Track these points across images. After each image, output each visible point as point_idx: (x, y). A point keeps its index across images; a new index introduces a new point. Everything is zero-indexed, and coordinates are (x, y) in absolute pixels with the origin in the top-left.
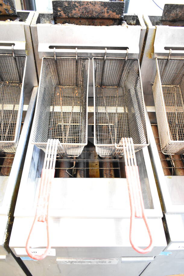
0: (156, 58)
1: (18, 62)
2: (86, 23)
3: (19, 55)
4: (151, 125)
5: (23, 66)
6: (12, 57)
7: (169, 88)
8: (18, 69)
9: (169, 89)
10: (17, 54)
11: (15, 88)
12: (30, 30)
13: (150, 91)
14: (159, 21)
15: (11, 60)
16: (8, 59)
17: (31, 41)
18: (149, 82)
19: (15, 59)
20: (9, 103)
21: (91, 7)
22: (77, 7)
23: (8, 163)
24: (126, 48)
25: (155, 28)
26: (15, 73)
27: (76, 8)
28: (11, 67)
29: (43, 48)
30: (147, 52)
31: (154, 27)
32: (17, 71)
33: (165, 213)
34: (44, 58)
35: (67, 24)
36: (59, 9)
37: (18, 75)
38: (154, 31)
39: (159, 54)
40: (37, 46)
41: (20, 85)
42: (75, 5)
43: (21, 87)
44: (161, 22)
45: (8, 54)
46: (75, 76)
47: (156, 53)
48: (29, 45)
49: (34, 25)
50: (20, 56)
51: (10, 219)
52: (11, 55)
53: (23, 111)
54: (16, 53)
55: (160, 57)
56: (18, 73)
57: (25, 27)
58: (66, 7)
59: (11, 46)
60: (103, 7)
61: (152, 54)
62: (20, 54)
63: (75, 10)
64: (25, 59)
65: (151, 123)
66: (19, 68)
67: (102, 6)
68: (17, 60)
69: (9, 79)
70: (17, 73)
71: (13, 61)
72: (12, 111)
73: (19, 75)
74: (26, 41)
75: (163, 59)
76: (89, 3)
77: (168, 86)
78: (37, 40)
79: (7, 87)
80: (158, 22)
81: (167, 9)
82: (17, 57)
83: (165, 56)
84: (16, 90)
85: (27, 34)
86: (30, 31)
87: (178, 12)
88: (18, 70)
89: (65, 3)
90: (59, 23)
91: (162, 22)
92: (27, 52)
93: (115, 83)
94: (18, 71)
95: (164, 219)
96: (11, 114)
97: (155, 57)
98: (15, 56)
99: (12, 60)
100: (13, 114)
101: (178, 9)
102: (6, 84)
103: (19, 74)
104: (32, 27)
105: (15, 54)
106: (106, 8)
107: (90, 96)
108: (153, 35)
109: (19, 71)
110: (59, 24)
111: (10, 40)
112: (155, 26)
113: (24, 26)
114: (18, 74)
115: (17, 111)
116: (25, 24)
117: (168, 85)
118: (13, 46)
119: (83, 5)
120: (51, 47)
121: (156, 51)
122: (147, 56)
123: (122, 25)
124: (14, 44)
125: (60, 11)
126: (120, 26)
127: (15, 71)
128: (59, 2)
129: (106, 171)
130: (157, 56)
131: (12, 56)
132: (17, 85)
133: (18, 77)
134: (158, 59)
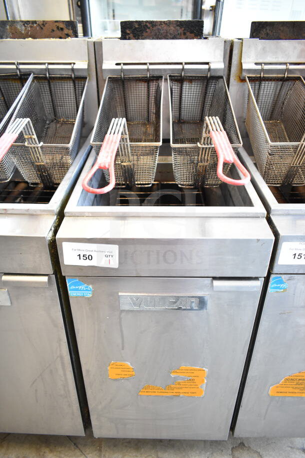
0: (245, 76)
1: (77, 86)
3: (79, 76)
10: (77, 75)
12: (94, 45)
15: (70, 83)
19: (74, 82)
21: (165, 28)
22: (149, 28)
24: (207, 63)
25: (242, 41)
26: (73, 104)
27: (148, 30)
28: (69, 95)
29: (108, 64)
30: (235, 74)
34: (109, 78)
36: (128, 31)
38: (241, 44)
39: (249, 71)
42: (146, 26)
45: (66, 75)
46: (146, 108)
47: (244, 69)
48: (91, 66)
50: (80, 78)
52: (69, 76)
55: (250, 74)
57: (89, 43)
58: (136, 28)
60: (178, 28)
62: (81, 75)
63: (147, 32)
67: (177, 26)
69: (65, 114)
74: (89, 62)
75: (255, 77)
76: (162, 23)
78: (101, 59)
81: (254, 28)
83: (256, 73)
85: (90, 53)
86: (94, 48)
87: (268, 31)
89: (135, 24)
93: (196, 118)
98: (75, 77)
101: (268, 28)
104: (97, 42)
105: (74, 75)
106: (183, 29)
107: (166, 138)
113: (87, 41)
118: (72, 65)
119: (156, 26)
120: (118, 64)
121: (245, 66)
122: (235, 80)
124: (74, 64)
125: (129, 34)
128: (128, 23)
130: (246, 74)
131: (71, 77)
134: (248, 77)
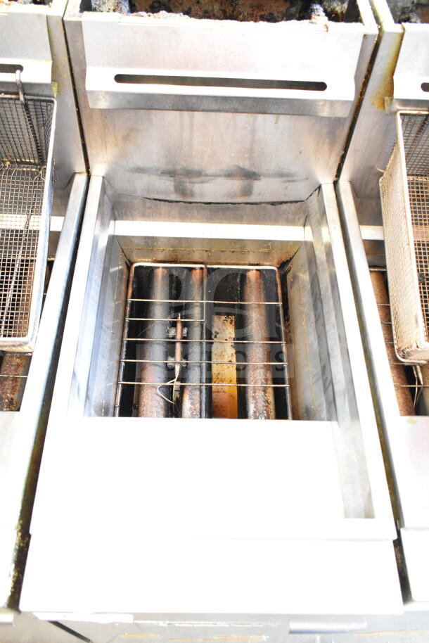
0: (396, 113)
1: (34, 113)
2: (215, 7)
3: (36, 98)
4: (371, 272)
5: (47, 125)
6: (17, 102)
7: (421, 184)
8: (33, 131)
9: (422, 188)
10: (30, 95)
11: (27, 179)
12: (64, 29)
13: (373, 189)
14: (409, 5)
15: (16, 108)
16: (7, 105)
17: (67, 59)
18: (372, 168)
19: (26, 106)
20: (15, 211)
23: (13, 368)
25: (401, 31)
26: (27, 140)
28: (17, 127)
30: (374, 94)
31: (397, 28)
32: (32, 136)
33: (401, 527)
35: (163, 13)
37: (34, 146)
38: (399, 38)
39: (406, 102)
40: (84, 72)
41: (40, 169)
43: (44, 176)
44: (414, 8)
45: (6, 93)
48: (60, 67)
49: (74, 16)
50: (38, 100)
51: (21, 536)
52: (13, 96)
53: (50, 232)
54: (28, 92)
55: (408, 108)
56: (36, 140)
57: (51, 21)
59: (14, 72)
61: (386, 98)
62: (38, 95)
64: (52, 109)
65: (370, 267)
66: (36, 128)
68: (30, 110)
69: (12, 155)
70: (33, 140)
71: (21, 110)
72: (22, 231)
73: (37, 146)
74: (53, 59)
75: (416, 115)
77: (420, 179)
78: (82, 57)
79: (7, 176)
80: (408, 8)
82: (29, 103)
83: (421, 107)
84: (31, 183)
85: (55, 40)
86: (63, 32)
88: (34, 133)
90: (141, 11)
91: (417, 8)
92: (55, 89)
94: (35, 137)
95: (398, 544)
96: (19, 248)
97: (395, 109)
98: (25, 99)
99: (18, 109)
100: (24, 248)
102: (5, 167)
103: (37, 143)
104: (70, 22)
105: (24, 95)
108: (394, 49)
109: (37, 135)
110: (141, 13)
111: (10, 55)
112: (399, 25)
113: (47, 17)
114: (33, 143)
115: (35, 231)
116: (49, 14)
117: (422, 175)
118: (18, 72)
120: (120, 78)
122: (373, 104)
123: (313, 20)
124: (20, 68)
126: (305, 22)
127: (26, 136)
129: (254, 392)
130: (398, 107)
131: (19, 99)
132: (34, 170)
133: (34, 149)
134: (401, 114)
